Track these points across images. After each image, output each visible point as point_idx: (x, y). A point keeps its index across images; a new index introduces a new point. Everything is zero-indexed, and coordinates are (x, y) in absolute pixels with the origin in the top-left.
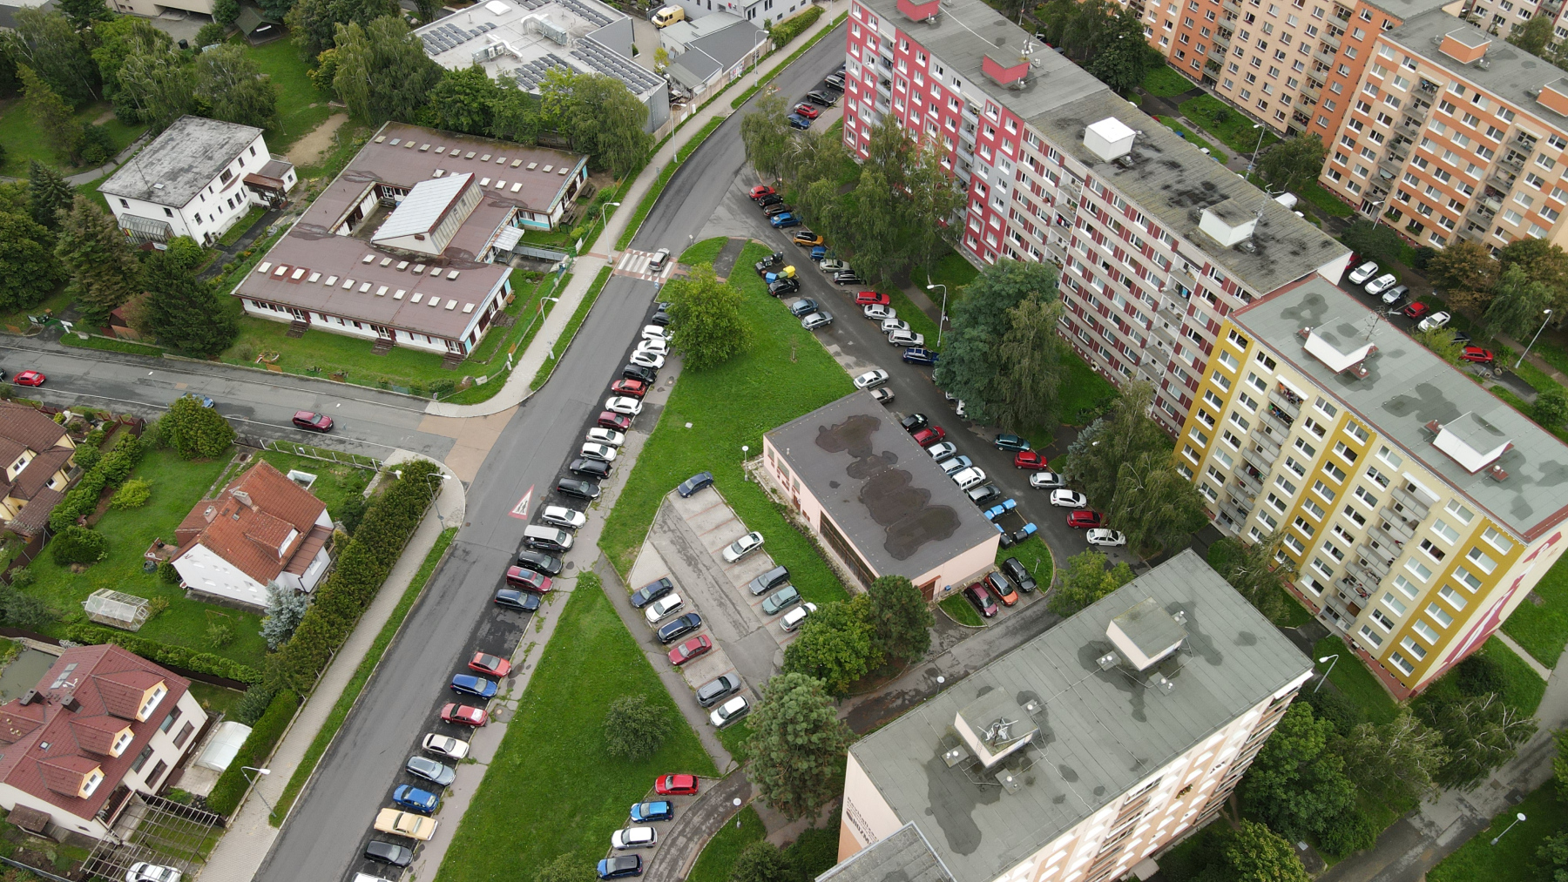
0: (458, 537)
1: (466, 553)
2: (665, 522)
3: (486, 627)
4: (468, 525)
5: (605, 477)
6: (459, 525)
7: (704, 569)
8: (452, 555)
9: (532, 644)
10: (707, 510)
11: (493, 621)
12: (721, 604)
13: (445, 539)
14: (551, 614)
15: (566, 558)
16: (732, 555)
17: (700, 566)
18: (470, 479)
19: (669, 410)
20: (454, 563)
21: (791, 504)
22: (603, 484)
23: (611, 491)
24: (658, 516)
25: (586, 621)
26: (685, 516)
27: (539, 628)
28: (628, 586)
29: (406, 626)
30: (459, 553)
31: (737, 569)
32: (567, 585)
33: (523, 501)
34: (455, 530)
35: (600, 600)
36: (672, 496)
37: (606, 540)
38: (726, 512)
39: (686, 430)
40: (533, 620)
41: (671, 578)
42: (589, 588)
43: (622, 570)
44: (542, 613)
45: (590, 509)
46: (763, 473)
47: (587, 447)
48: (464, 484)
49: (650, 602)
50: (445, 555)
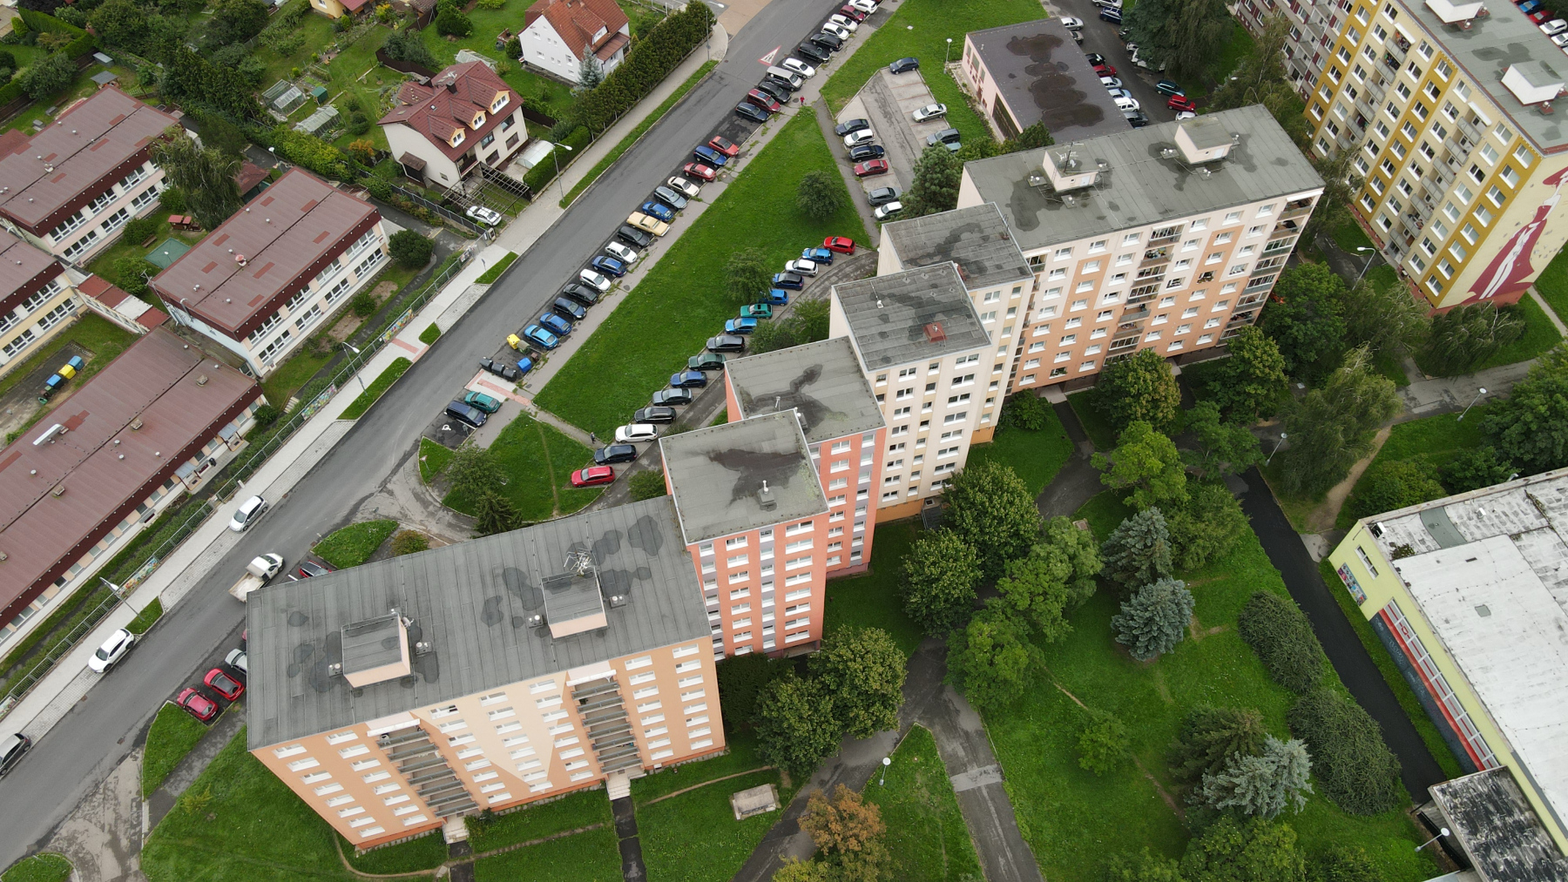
0: (717, 68)
1: (721, 78)
2: (874, 86)
3: (726, 126)
4: (727, 61)
5: (836, 50)
6: (720, 60)
7: (895, 122)
8: (711, 77)
9: (757, 142)
10: (908, 85)
11: (732, 124)
12: (902, 147)
13: (708, 67)
14: (774, 127)
15: (794, 95)
16: (919, 116)
17: (893, 119)
18: (734, 33)
19: (897, 15)
20: (711, 83)
21: (975, 96)
22: (833, 54)
23: (838, 60)
24: (870, 82)
25: (799, 136)
26: (890, 86)
27: (764, 133)
28: (836, 121)
29: (670, 114)
30: (716, 77)
31: (921, 127)
32: (790, 111)
33: (771, 54)
34: (717, 62)
35: (813, 125)
36: (884, 72)
37: (826, 90)
38: (924, 89)
39: (908, 30)
40: (760, 128)
41: (869, 121)
42: (806, 116)
43: (833, 109)
44: (768, 125)
45: (819, 68)
46: (960, 72)
47: (827, 26)
48: (729, 35)
49: (849, 132)
50: (706, 77)
